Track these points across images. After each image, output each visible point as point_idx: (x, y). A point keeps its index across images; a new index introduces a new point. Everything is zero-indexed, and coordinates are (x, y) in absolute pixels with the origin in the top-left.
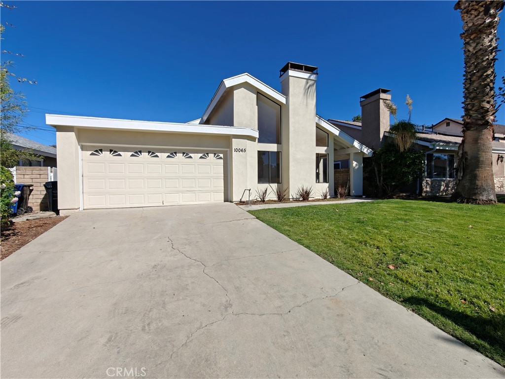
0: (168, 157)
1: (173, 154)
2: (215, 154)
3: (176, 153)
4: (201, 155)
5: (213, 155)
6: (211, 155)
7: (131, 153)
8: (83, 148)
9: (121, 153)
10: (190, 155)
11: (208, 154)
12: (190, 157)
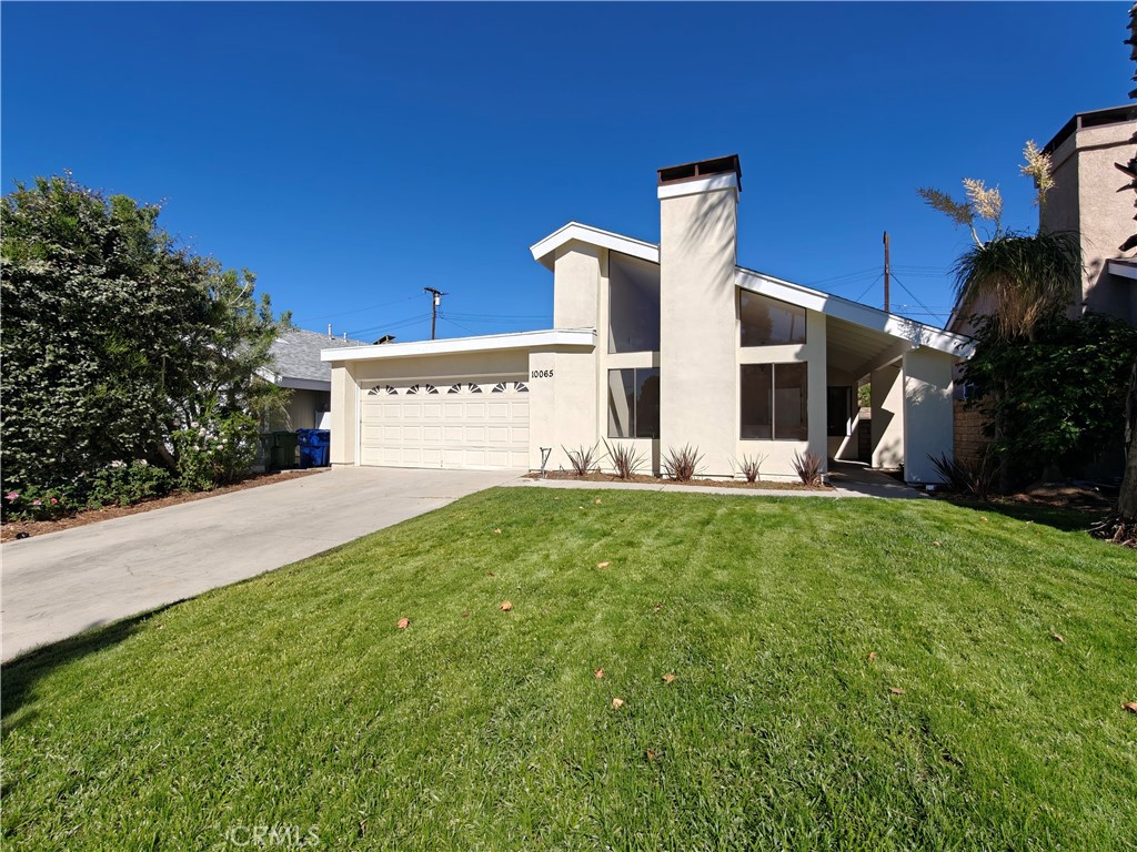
0: (450, 391)
1: (456, 386)
2: (516, 383)
3: (459, 385)
4: (495, 386)
5: (513, 384)
6: (510, 386)
7: (407, 389)
8: (362, 386)
9: (397, 389)
10: (479, 386)
11: (504, 383)
12: (479, 391)
